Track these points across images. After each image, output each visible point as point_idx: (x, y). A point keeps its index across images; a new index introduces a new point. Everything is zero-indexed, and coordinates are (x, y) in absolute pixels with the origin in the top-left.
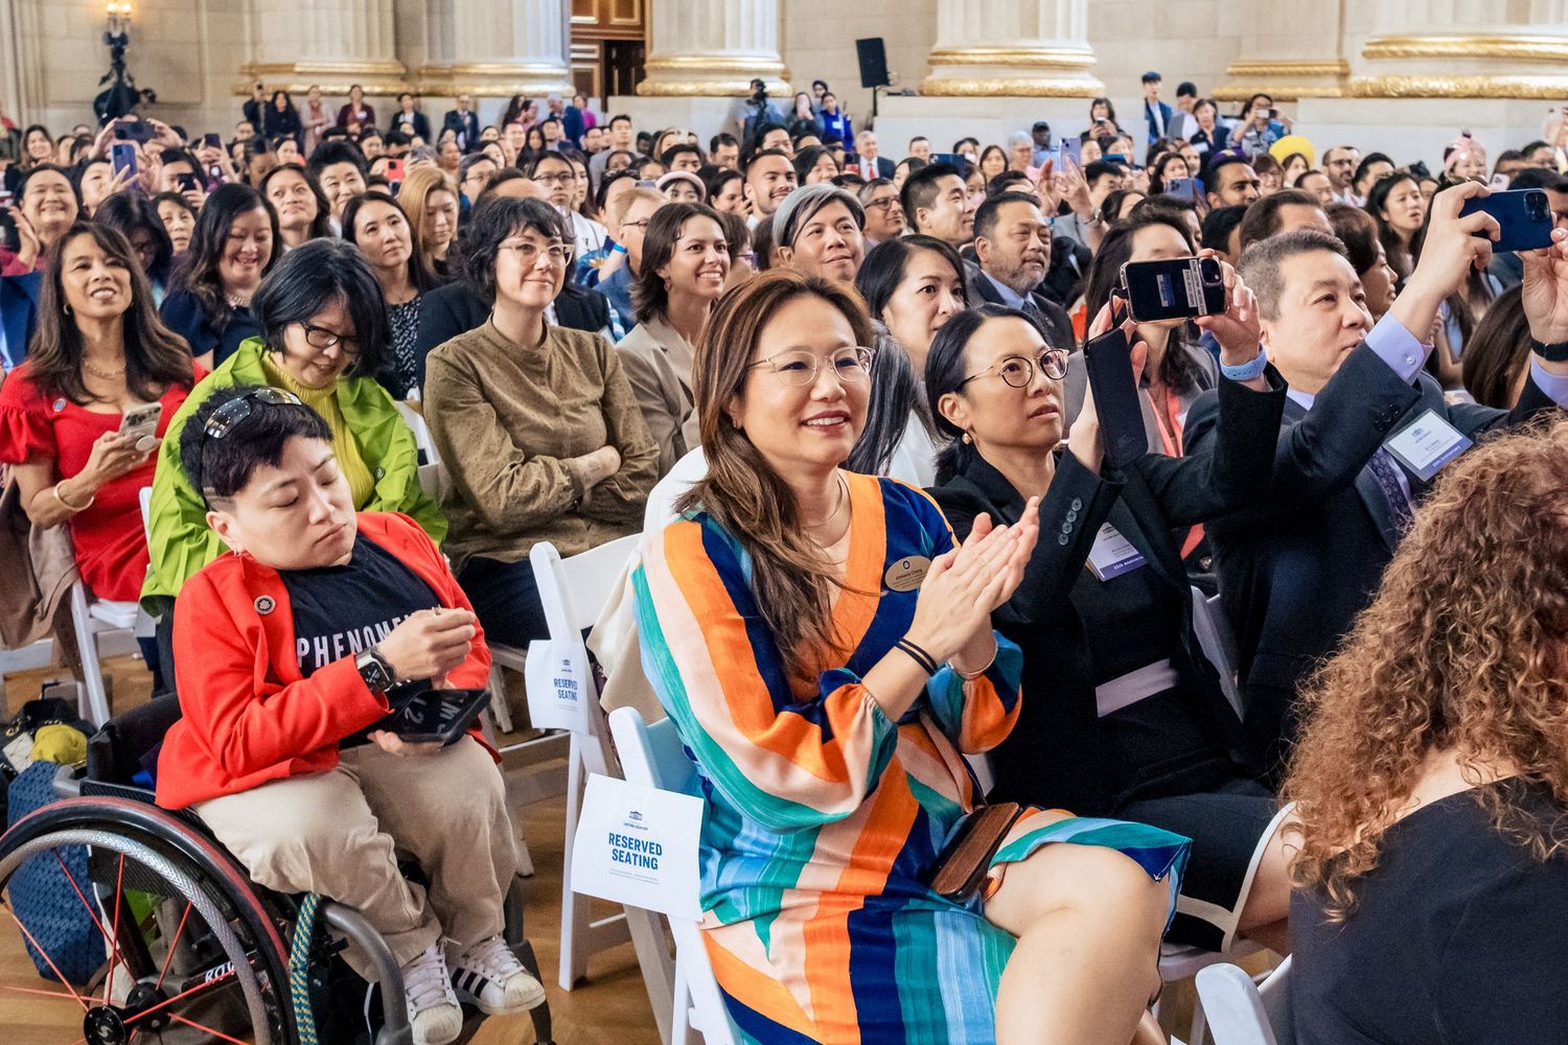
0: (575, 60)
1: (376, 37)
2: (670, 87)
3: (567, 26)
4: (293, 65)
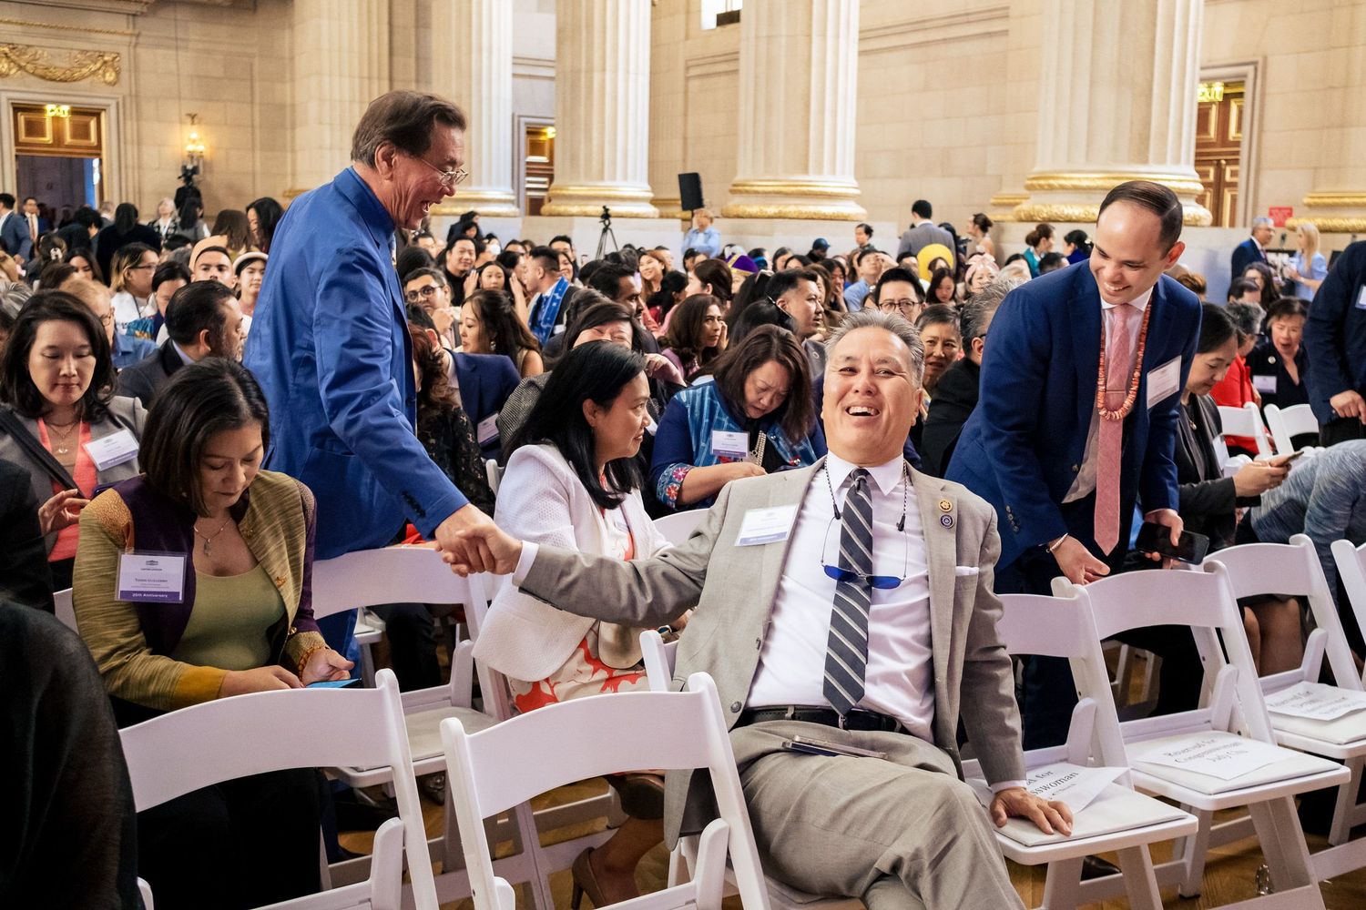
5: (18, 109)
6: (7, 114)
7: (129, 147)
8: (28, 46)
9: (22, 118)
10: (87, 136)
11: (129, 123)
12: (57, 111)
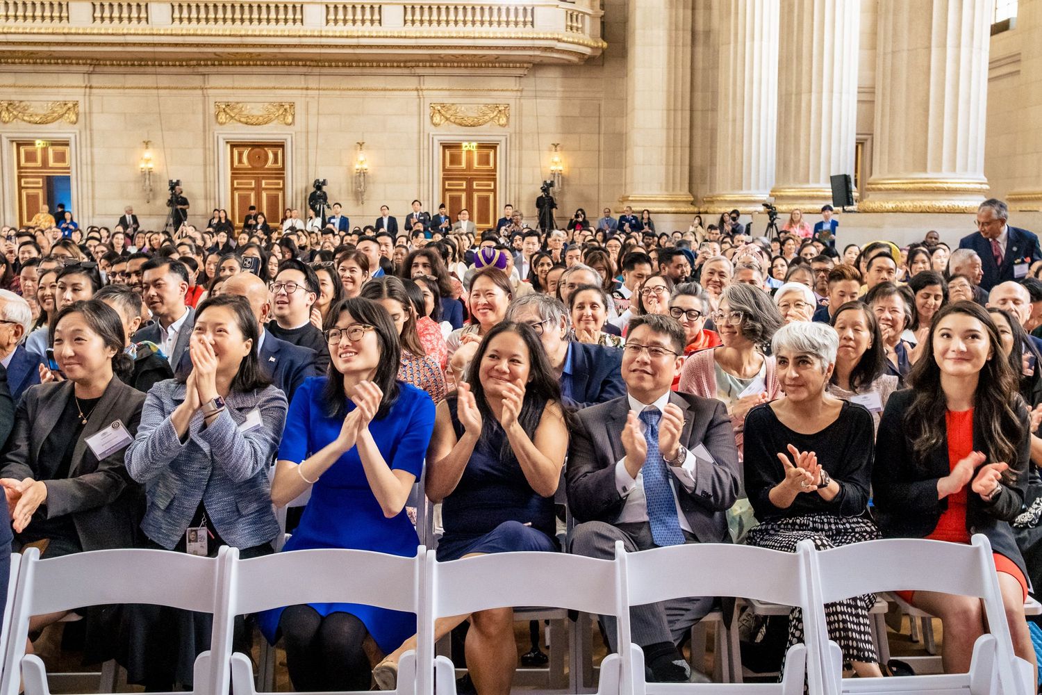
5: (446, 146)
6: (438, 150)
7: (513, 169)
8: (453, 104)
9: (448, 153)
10: (488, 163)
11: (513, 153)
12: (469, 147)
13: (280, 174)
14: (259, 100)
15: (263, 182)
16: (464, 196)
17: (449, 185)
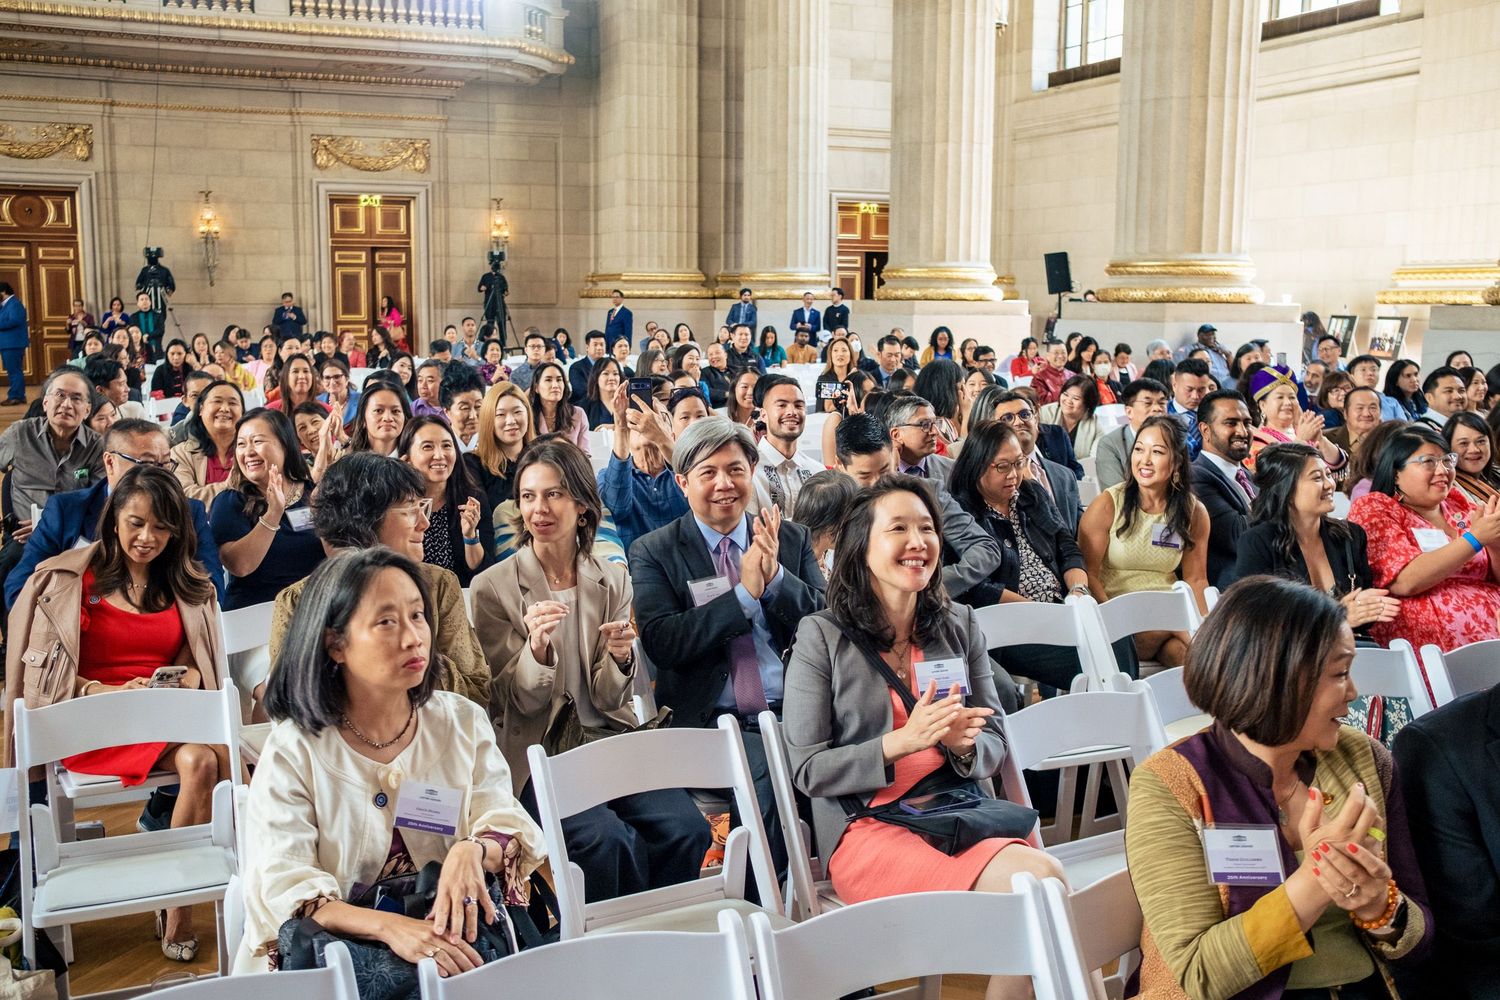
0: (840, 269)
1: (685, 253)
2: (899, 293)
3: (835, 244)
4: (621, 275)
5: (334, 200)
6: (324, 206)
7: (437, 236)
8: (346, 137)
9: (337, 209)
10: (397, 225)
12: (370, 201)
13: (69, 237)
14: (28, 118)
15: (40, 250)
16: (363, 274)
17: (341, 257)
